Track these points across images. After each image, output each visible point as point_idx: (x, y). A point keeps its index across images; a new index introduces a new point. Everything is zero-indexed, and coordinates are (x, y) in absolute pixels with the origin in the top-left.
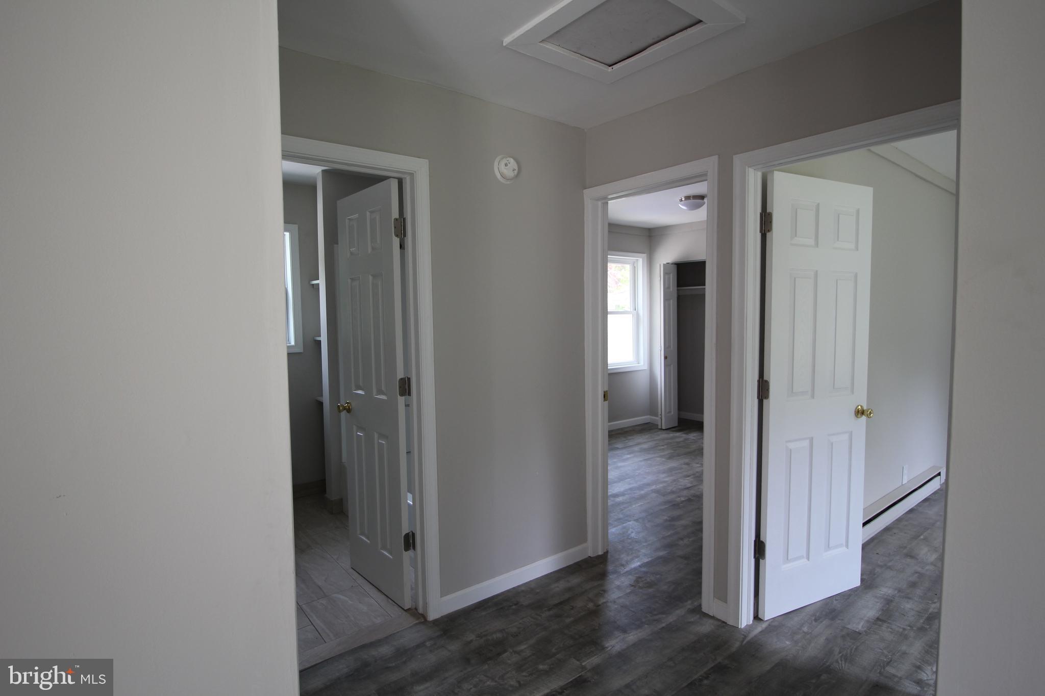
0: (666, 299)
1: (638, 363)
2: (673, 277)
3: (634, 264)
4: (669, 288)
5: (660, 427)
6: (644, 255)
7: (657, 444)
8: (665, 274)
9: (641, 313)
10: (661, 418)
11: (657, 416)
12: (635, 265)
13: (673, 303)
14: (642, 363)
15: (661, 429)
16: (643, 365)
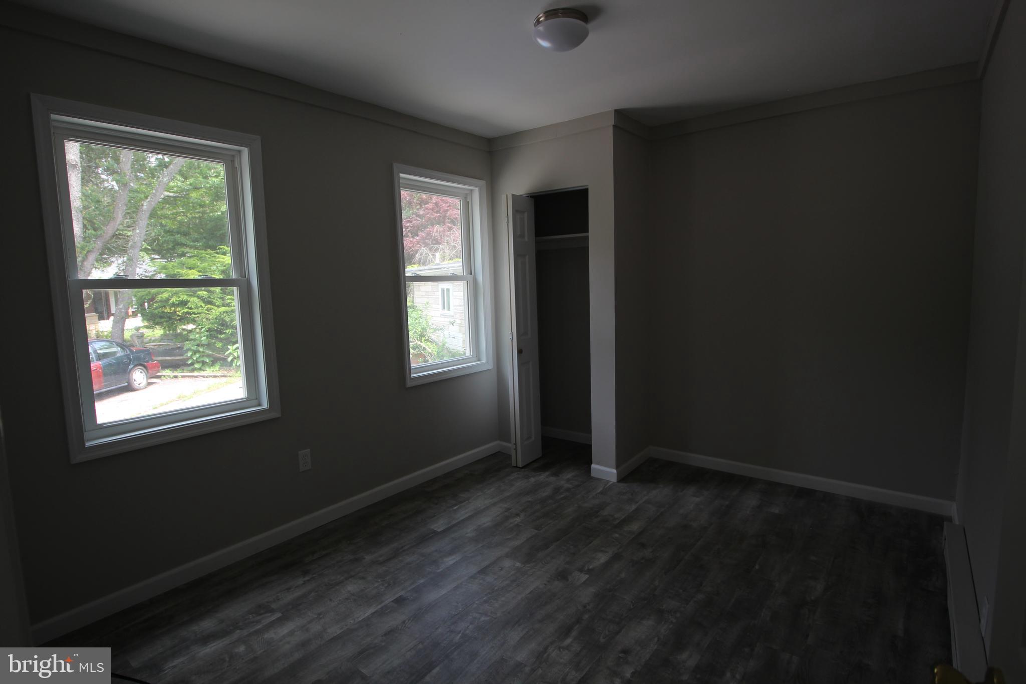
0: (518, 255)
1: (479, 360)
2: (528, 219)
3: (466, 198)
4: (522, 236)
5: (514, 464)
6: (483, 183)
7: (508, 509)
8: (516, 211)
9: (480, 278)
10: (515, 444)
11: (509, 441)
12: (469, 200)
13: (530, 260)
14: (484, 360)
15: (517, 467)
16: (485, 362)
